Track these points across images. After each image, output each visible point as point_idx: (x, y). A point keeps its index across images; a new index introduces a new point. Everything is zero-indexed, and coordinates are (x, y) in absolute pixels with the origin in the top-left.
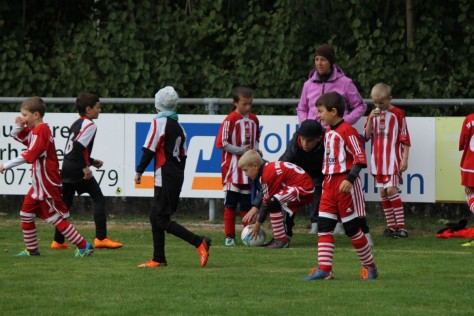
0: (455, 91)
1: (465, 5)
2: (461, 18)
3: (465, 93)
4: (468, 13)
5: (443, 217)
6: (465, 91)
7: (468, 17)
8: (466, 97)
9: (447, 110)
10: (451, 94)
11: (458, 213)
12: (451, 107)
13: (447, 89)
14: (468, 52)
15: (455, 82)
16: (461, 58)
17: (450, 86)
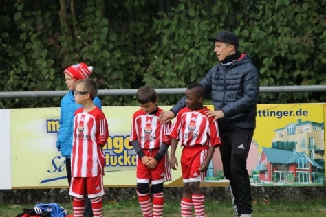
0: (16, 84)
1: (19, 4)
2: (17, 16)
3: (24, 86)
4: (23, 12)
5: (15, 203)
6: (25, 84)
7: (23, 15)
8: (26, 89)
9: (8, 102)
10: (12, 87)
11: (29, 198)
12: (13, 99)
13: (8, 83)
14: (24, 47)
15: (15, 76)
16: (18, 53)
17: (11, 80)
